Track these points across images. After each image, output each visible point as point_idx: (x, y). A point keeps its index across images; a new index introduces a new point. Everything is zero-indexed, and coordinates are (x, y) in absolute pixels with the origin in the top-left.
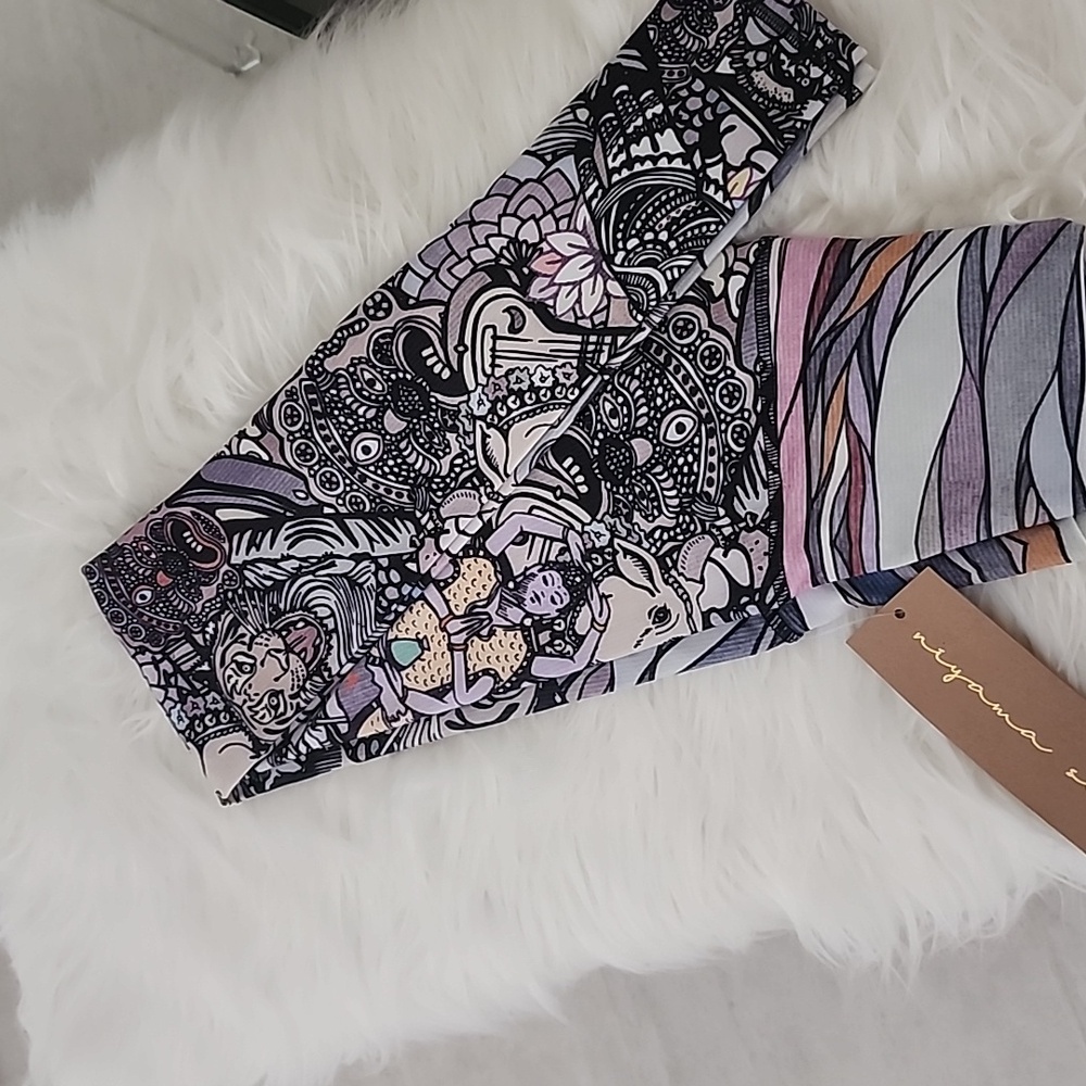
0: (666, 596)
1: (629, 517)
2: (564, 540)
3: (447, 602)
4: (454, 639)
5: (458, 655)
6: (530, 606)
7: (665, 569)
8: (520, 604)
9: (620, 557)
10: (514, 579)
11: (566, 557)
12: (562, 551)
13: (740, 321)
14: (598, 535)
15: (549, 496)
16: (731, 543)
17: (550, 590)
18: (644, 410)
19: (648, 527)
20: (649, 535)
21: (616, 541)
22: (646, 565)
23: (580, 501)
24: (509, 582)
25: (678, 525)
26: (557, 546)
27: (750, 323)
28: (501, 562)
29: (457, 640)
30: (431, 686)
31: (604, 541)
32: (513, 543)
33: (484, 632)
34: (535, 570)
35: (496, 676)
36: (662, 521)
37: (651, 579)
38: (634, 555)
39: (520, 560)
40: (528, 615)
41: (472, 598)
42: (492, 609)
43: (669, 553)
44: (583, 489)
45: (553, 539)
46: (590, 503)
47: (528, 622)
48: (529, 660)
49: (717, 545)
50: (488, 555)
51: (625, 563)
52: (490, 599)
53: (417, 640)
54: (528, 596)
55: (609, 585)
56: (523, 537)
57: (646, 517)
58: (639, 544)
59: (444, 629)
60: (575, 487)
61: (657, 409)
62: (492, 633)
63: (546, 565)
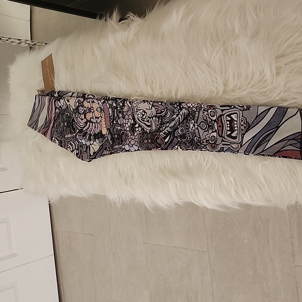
0: (68, 103)
1: (70, 116)
2: (78, 117)
3: (93, 115)
4: (92, 109)
5: (92, 106)
6: (83, 109)
7: (68, 107)
8: (84, 110)
9: (72, 111)
10: (84, 114)
11: (78, 114)
12: (79, 115)
13: (53, 134)
14: (74, 115)
15: (78, 124)
16: (60, 107)
17: (81, 110)
18: (65, 129)
19: (68, 113)
20: (68, 112)
21: (72, 113)
22: (70, 108)
23: (74, 121)
24: (85, 114)
25: (65, 112)
26: (79, 116)
27: (52, 133)
28: (85, 117)
29: (92, 108)
30: (95, 103)
31: (74, 114)
32: (83, 119)
33: (89, 108)
34: (82, 114)
35: (87, 101)
36: (66, 113)
37: (69, 107)
38: (71, 110)
39: (83, 116)
40: (84, 108)
41: (89, 114)
42: (87, 111)
43: (67, 109)
44: (74, 122)
45: (79, 117)
46: (73, 120)
47: (83, 107)
48: (83, 102)
49: (62, 107)
50: (86, 119)
51: (72, 110)
52: (87, 113)
53: (97, 111)
54: (83, 111)
55: (74, 108)
56: (82, 119)
57: (68, 115)
58: (70, 112)
59: (94, 111)
60: (74, 123)
61: (63, 128)
62: (88, 107)
63: (80, 114)
